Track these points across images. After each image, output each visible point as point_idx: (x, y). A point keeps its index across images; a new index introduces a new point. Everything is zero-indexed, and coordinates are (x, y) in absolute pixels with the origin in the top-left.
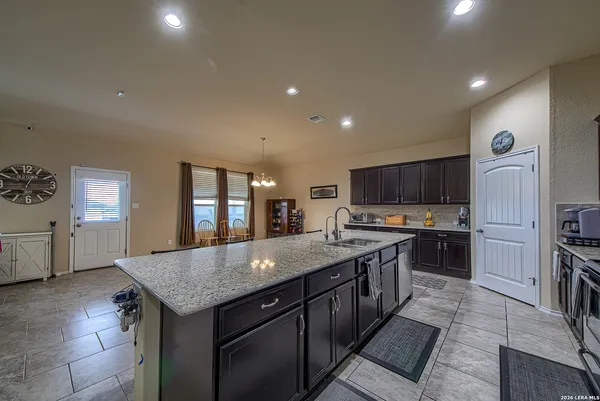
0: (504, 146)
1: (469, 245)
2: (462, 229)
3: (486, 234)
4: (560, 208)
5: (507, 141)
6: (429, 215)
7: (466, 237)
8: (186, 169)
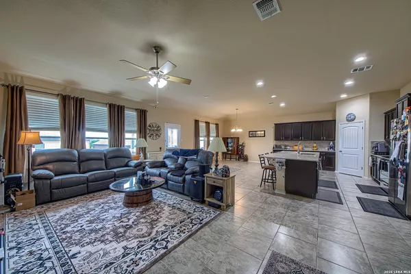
0: (351, 119)
1: (335, 158)
2: (331, 151)
3: (343, 152)
4: (372, 142)
5: (352, 117)
6: (315, 145)
7: (334, 154)
8: (197, 122)
